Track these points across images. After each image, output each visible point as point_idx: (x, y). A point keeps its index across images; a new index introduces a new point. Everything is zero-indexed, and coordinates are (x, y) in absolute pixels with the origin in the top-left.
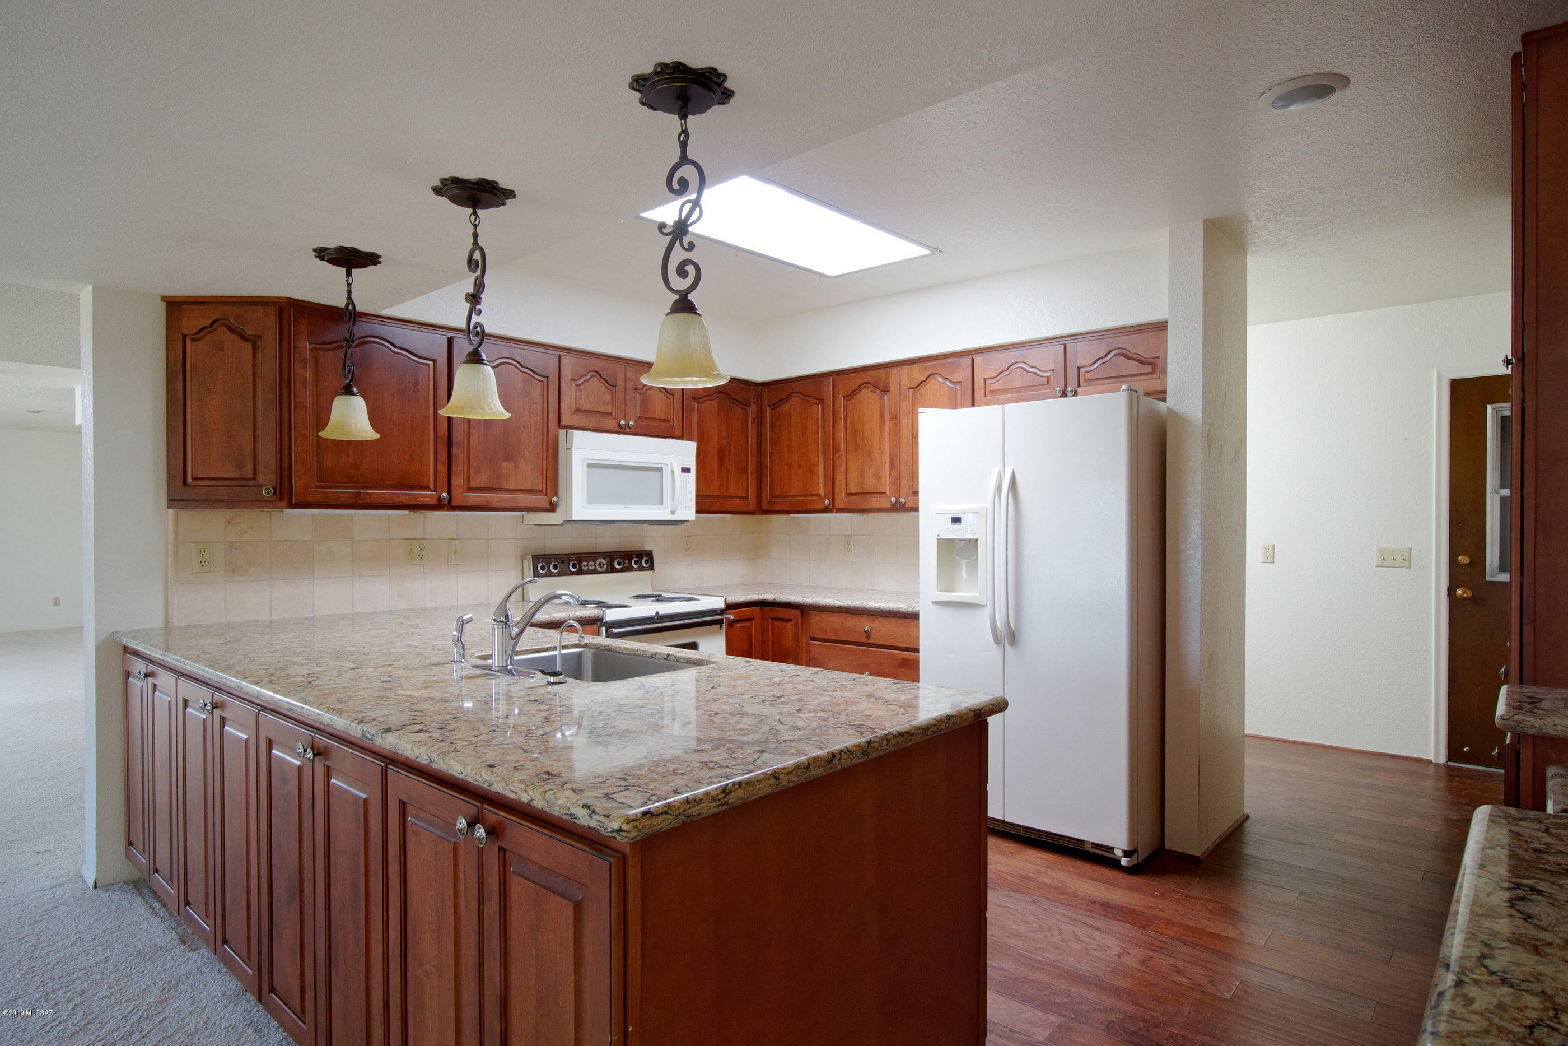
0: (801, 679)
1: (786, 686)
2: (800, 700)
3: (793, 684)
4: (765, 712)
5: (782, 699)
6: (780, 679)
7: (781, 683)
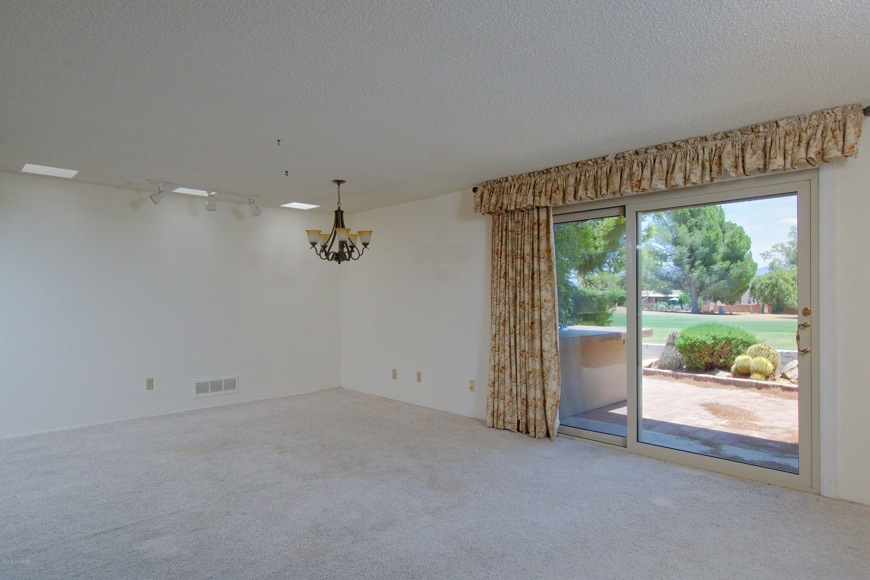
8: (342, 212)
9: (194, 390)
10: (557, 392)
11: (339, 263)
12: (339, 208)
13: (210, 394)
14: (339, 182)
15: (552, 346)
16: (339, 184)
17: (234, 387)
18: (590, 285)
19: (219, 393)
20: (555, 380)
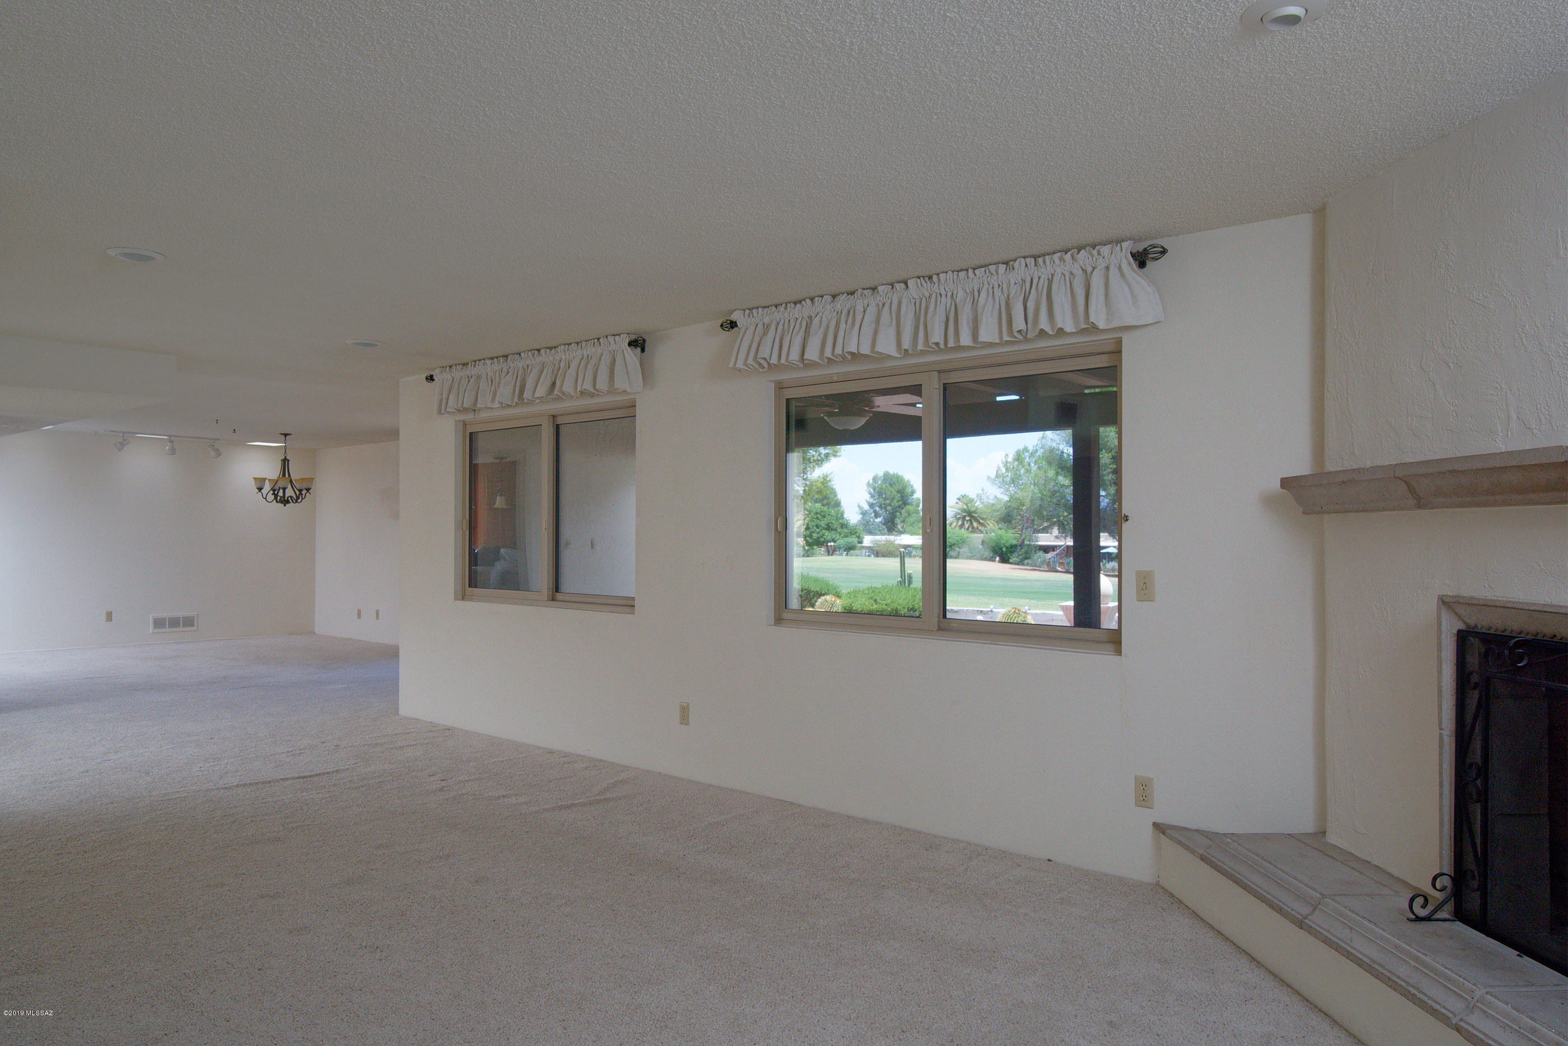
8: (288, 461)
9: (151, 625)
11: (284, 506)
12: (285, 457)
13: (167, 630)
14: (285, 435)
16: (286, 437)
17: (193, 625)
18: (970, 520)
19: (164, 630)
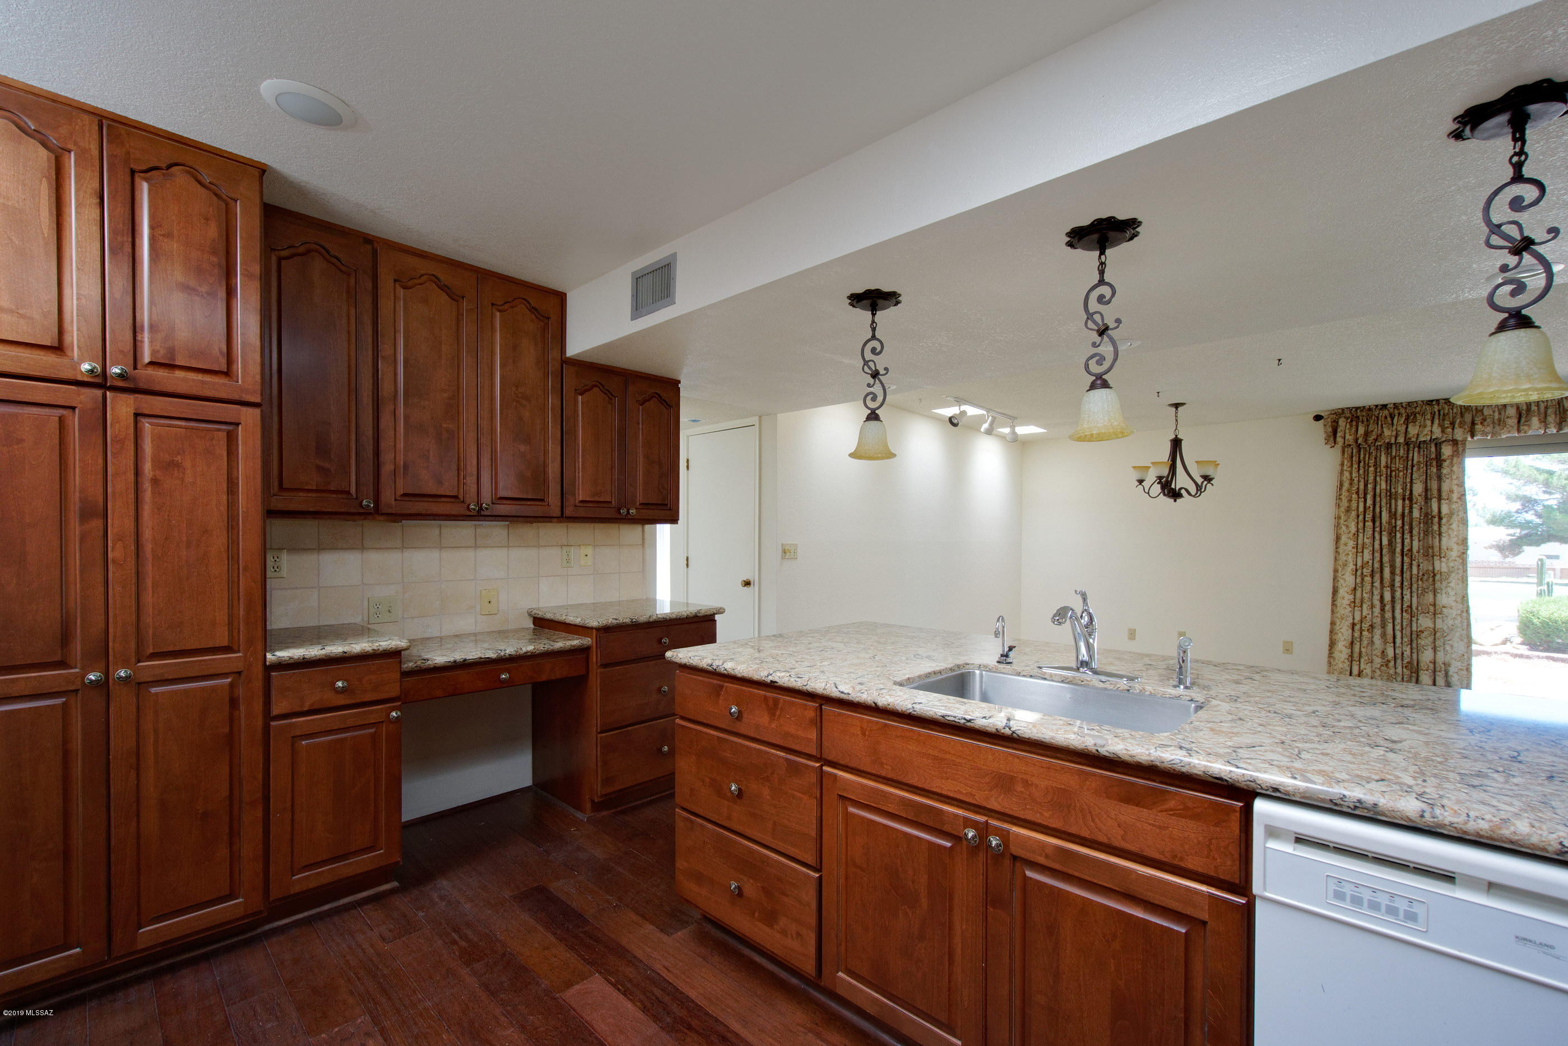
0: (806, 664)
1: (818, 658)
2: (809, 649)
3: (813, 659)
4: (830, 643)
5: (820, 649)
6: (823, 663)
7: (822, 660)
8: (1180, 440)
10: (1466, 655)
11: (1175, 501)
12: (1176, 436)
14: (1177, 406)
15: (1457, 602)
16: (1177, 408)
20: (1462, 640)
